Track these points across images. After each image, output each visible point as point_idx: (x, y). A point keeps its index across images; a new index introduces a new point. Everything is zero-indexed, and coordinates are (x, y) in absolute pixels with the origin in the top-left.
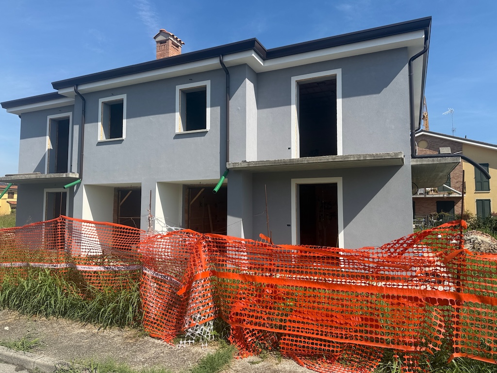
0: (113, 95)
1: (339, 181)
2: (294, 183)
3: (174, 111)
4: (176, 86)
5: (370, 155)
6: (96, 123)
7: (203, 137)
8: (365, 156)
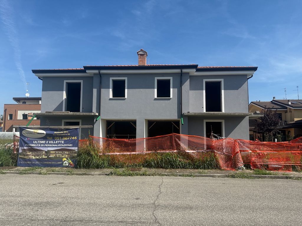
0: (119, 77)
1: (223, 122)
2: (205, 121)
3: (154, 88)
4: (155, 78)
5: (243, 113)
6: (109, 89)
7: (169, 101)
8: (241, 113)
